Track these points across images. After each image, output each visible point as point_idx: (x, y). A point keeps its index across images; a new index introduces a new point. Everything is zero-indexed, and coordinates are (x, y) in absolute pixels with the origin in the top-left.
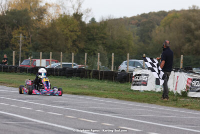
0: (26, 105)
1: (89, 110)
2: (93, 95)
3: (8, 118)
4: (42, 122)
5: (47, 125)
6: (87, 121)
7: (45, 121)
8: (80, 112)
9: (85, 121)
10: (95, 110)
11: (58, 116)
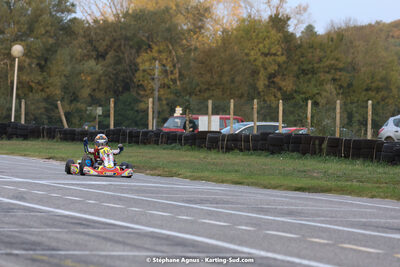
0: (210, 214)
1: (352, 225)
2: (341, 191)
3: (182, 243)
4: (263, 253)
5: (275, 259)
6: (360, 251)
7: (268, 251)
8: (335, 230)
9: (355, 250)
10: (365, 226)
11: (290, 239)
